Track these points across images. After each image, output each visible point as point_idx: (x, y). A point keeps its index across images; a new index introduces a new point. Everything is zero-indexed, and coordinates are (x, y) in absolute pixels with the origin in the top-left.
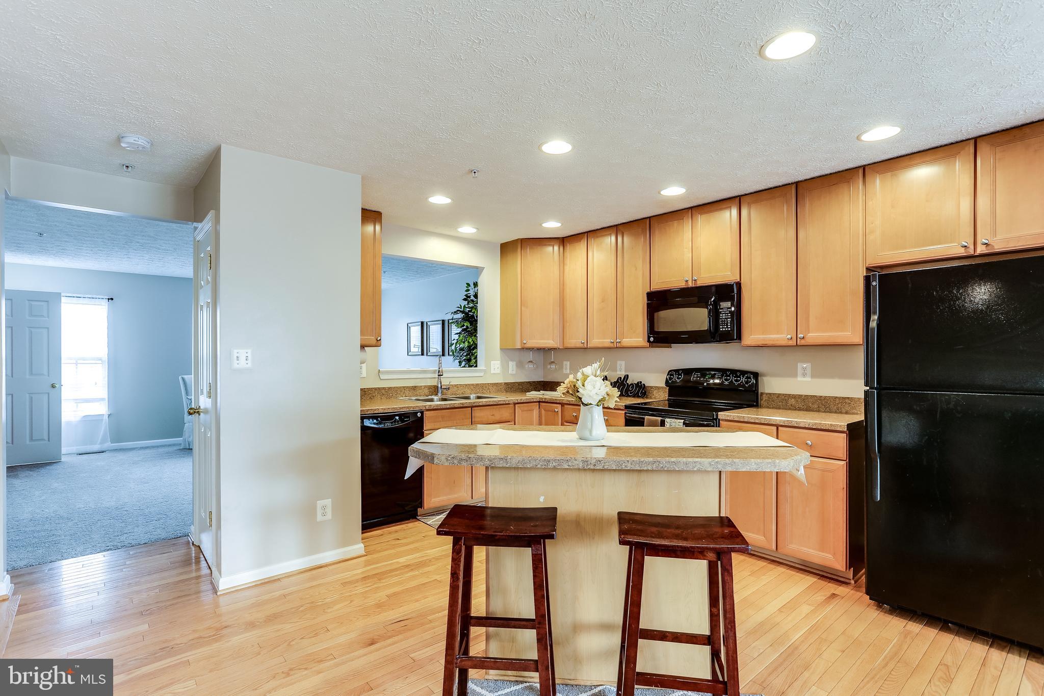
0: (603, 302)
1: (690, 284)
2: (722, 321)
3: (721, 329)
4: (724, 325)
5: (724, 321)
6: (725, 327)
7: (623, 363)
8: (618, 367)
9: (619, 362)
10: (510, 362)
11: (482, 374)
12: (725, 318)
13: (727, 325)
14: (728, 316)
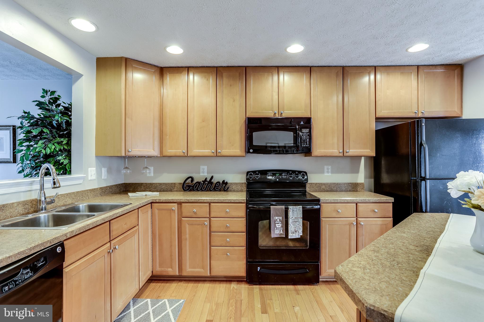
0: (203, 122)
1: (277, 116)
2: (303, 140)
3: (303, 146)
4: (305, 143)
5: (305, 140)
6: (305, 144)
7: (206, 167)
8: (201, 170)
9: (202, 167)
10: (102, 168)
11: (81, 181)
12: (305, 139)
13: (307, 143)
14: (307, 137)
